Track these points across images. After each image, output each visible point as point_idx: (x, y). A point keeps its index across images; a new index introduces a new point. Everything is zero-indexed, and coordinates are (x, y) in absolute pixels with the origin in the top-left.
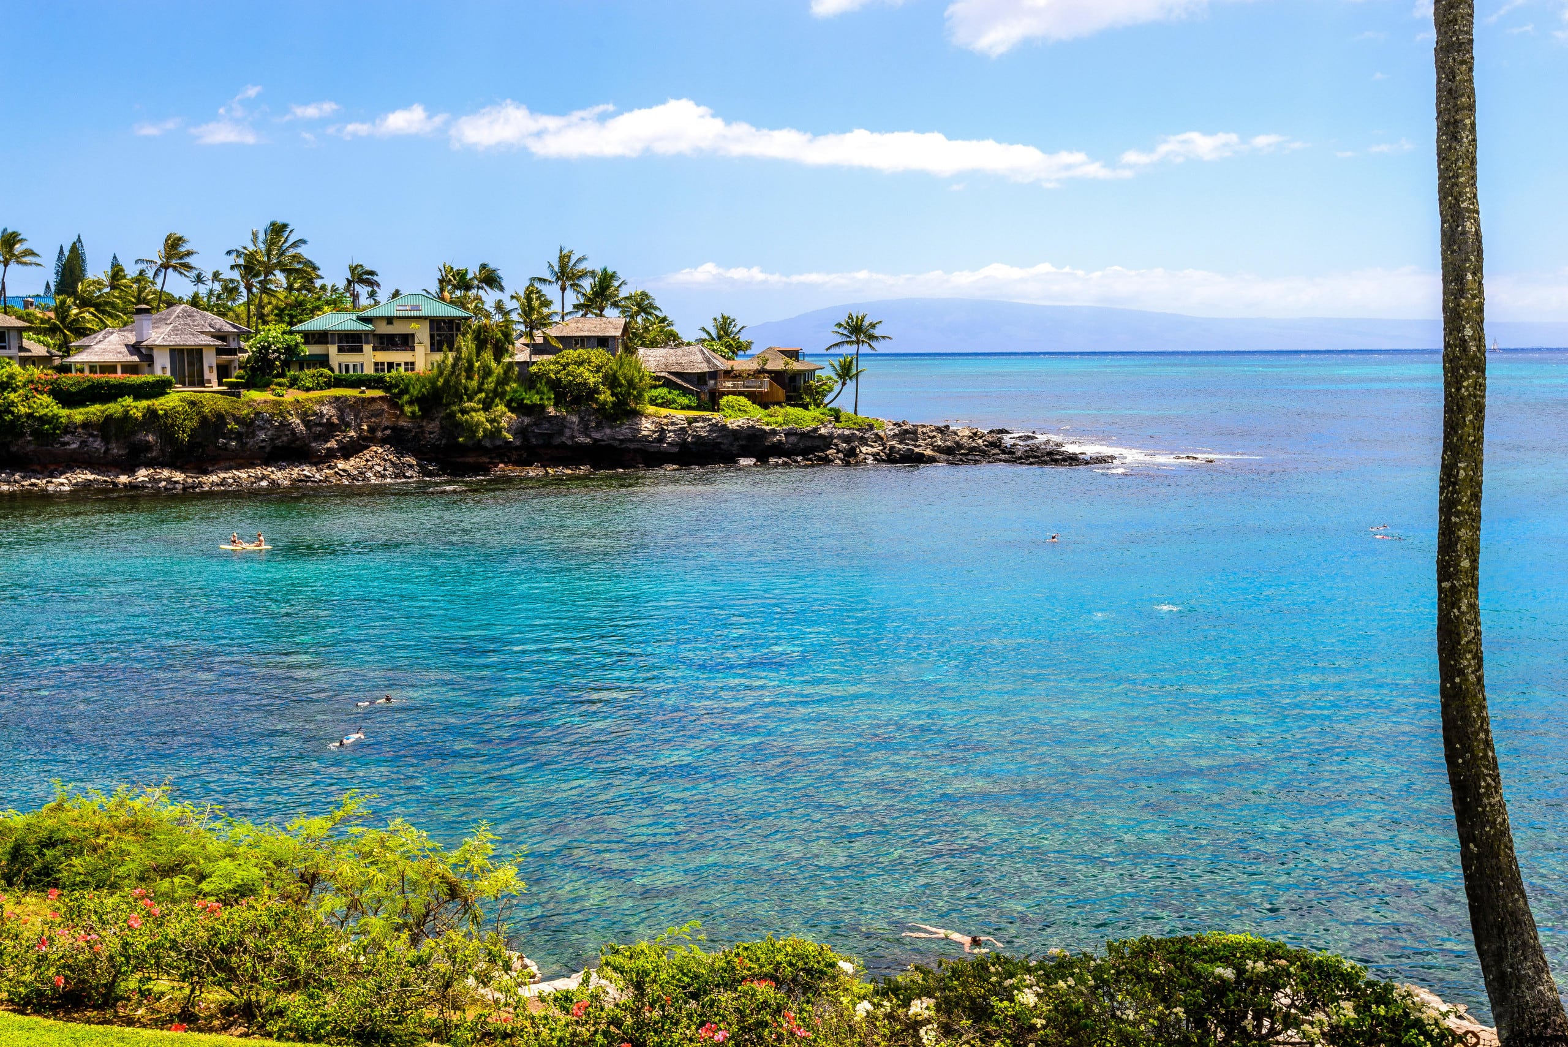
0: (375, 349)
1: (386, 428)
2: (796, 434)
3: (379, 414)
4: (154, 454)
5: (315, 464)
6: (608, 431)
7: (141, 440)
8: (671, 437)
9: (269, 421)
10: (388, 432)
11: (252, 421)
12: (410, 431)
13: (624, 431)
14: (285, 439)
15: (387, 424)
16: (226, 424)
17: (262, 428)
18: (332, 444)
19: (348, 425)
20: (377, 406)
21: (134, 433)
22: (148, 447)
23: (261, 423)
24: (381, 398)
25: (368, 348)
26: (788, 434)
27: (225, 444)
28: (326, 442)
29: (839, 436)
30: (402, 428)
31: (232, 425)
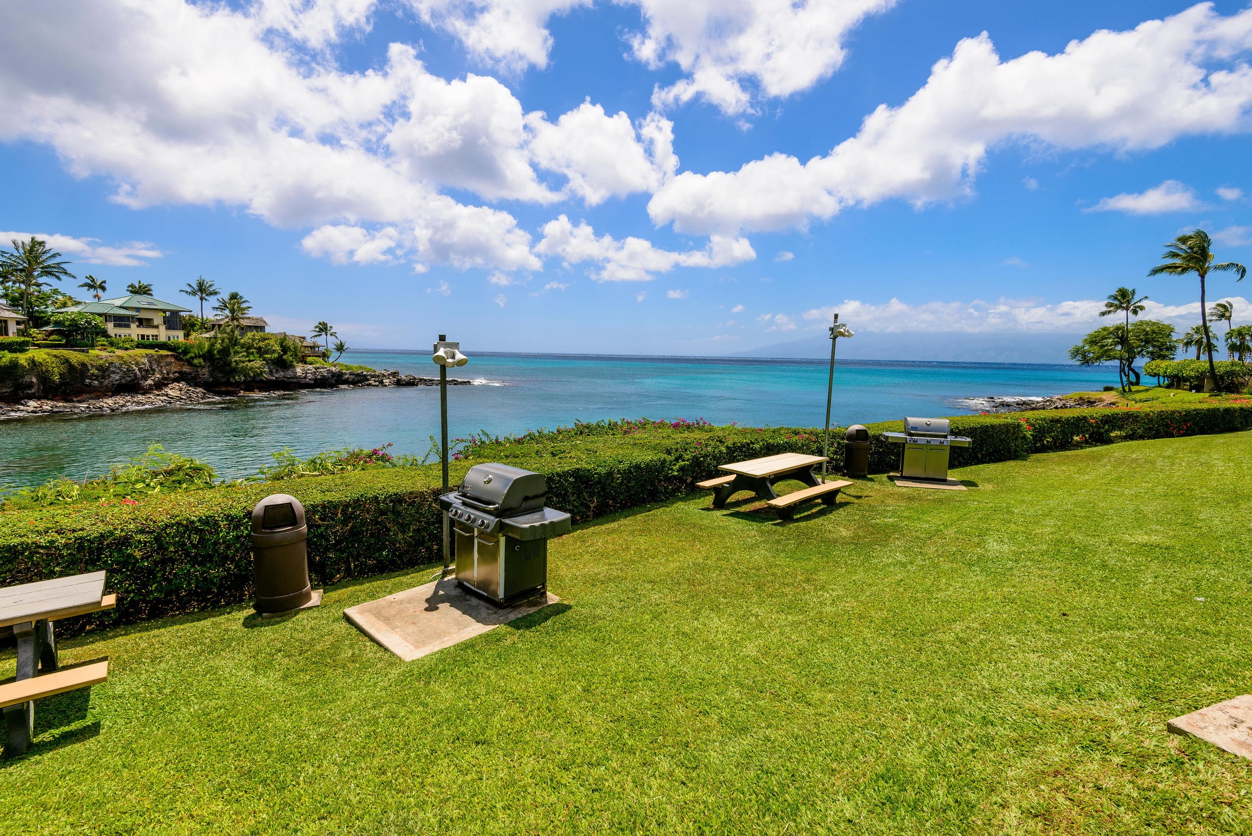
0: (138, 326)
1: (175, 372)
2: (354, 374)
3: (170, 364)
4: (33, 391)
5: (143, 394)
6: (282, 373)
7: (26, 382)
8: (310, 376)
9: (119, 368)
10: (177, 374)
11: (108, 368)
12: (190, 374)
13: (289, 373)
14: (129, 379)
15: (175, 370)
16: (89, 370)
17: (114, 372)
18: (150, 382)
19: (154, 370)
20: (168, 360)
21: (23, 377)
22: (31, 385)
23: (114, 369)
24: (171, 355)
25: (134, 326)
26: (351, 374)
27: (90, 383)
28: (146, 380)
29: (369, 375)
30: (185, 373)
31: (94, 371)
